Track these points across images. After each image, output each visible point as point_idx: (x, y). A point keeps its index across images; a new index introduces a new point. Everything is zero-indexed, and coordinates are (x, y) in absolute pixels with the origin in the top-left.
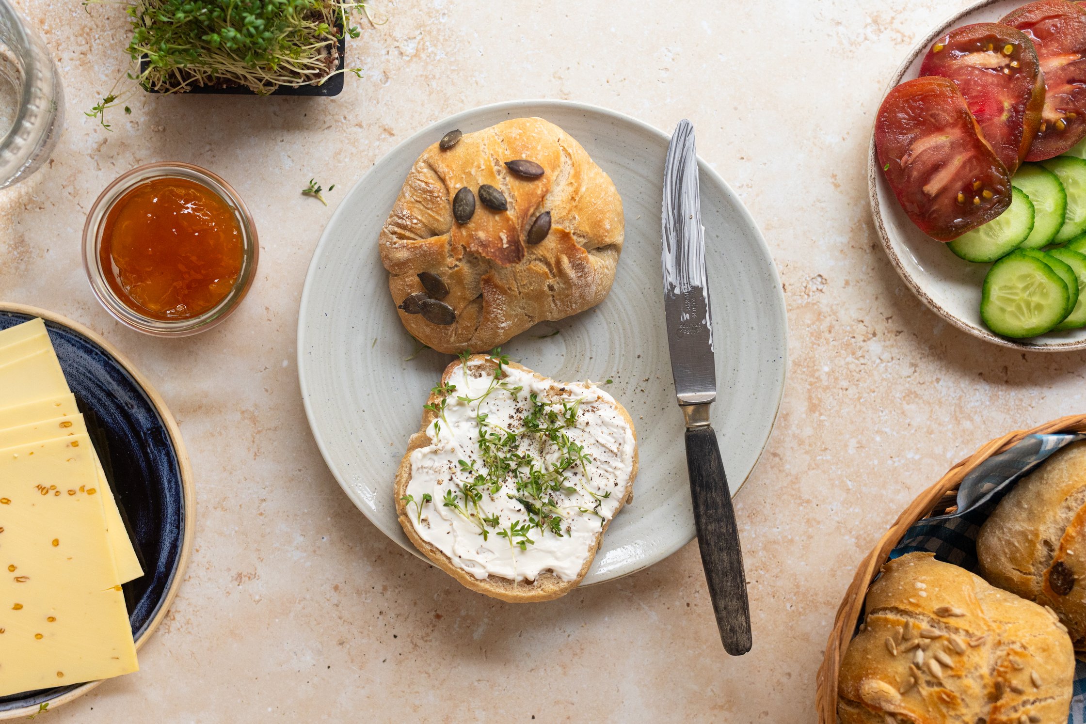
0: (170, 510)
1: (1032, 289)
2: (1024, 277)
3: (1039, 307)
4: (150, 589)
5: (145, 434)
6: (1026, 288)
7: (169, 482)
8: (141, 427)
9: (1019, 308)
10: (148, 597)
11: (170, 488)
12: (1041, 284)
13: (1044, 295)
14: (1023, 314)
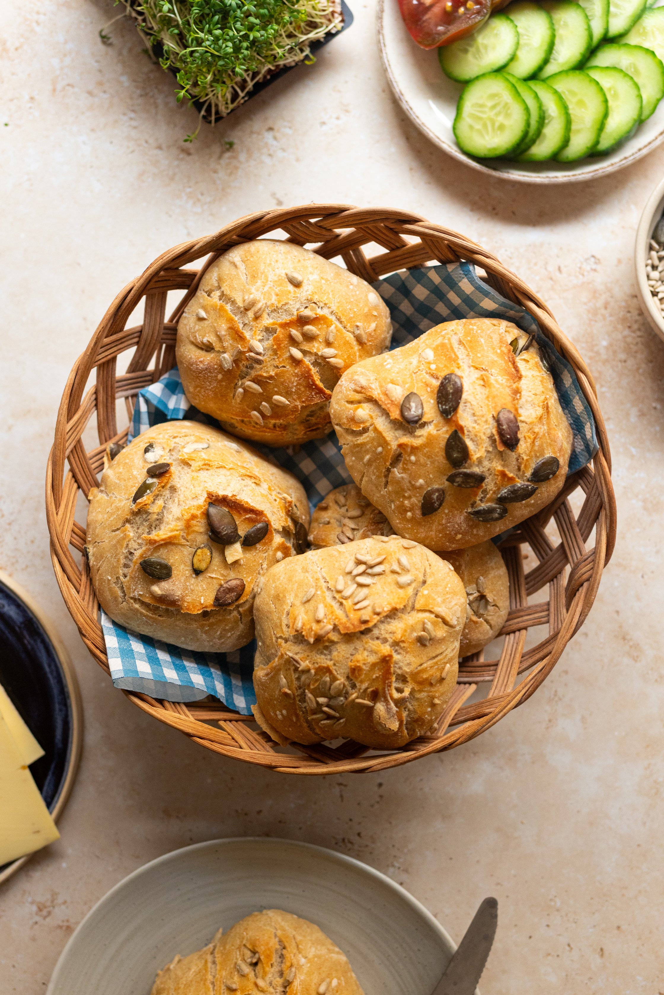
0: (55, 691)
1: (498, 109)
2: (493, 96)
3: (501, 127)
4: (53, 766)
5: (19, 628)
6: (494, 107)
7: (50, 666)
8: (15, 622)
9: (485, 126)
10: (53, 773)
11: (51, 672)
12: (506, 104)
13: (508, 115)
14: (487, 133)
